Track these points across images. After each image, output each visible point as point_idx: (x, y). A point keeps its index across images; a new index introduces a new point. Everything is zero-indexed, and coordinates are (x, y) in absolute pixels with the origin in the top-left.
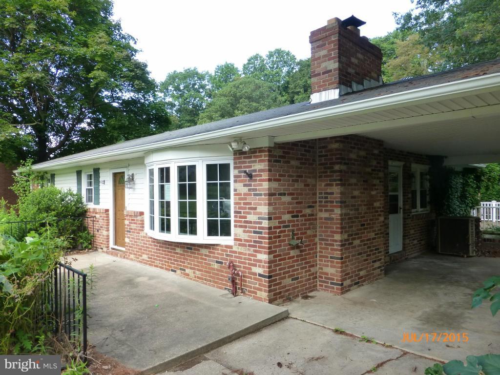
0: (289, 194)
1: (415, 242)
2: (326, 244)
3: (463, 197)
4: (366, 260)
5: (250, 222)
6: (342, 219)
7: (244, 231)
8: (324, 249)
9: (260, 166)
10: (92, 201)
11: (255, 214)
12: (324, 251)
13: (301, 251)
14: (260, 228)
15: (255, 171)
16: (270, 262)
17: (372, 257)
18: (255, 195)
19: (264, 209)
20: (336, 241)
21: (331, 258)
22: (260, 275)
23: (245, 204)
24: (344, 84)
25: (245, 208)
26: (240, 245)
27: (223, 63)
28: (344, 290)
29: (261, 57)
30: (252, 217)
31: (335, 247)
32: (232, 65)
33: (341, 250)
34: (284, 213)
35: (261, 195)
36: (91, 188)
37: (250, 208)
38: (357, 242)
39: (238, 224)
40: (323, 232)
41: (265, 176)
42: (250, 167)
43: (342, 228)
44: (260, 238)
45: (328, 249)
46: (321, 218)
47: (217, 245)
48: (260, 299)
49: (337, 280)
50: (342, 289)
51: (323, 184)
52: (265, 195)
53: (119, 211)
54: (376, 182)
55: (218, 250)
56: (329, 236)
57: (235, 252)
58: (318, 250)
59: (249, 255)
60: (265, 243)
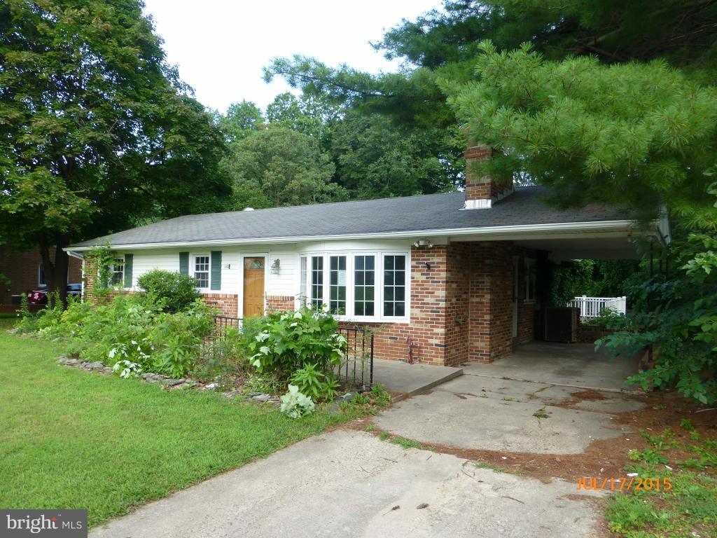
0: (456, 282)
1: (526, 330)
2: (477, 324)
3: (561, 291)
4: (502, 338)
5: (428, 304)
6: (491, 303)
7: (421, 311)
8: (474, 327)
9: (439, 260)
10: (207, 286)
11: (432, 297)
12: (475, 329)
13: (461, 328)
14: (437, 308)
15: (433, 263)
16: (446, 334)
17: (506, 336)
18: (432, 282)
19: (442, 293)
20: (486, 320)
21: (481, 334)
22: (436, 345)
23: (421, 289)
24: (493, 195)
25: (423, 293)
26: (416, 322)
27: (240, 101)
28: (491, 360)
29: (293, 97)
30: (429, 300)
31: (485, 325)
32: (253, 105)
33: (490, 328)
34: (453, 297)
35: (439, 282)
36: (206, 272)
37: (427, 293)
38: (498, 322)
39: (415, 305)
40: (475, 313)
41: (443, 267)
42: (429, 260)
43: (490, 310)
44: (437, 315)
45: (478, 327)
46: (473, 302)
47: (391, 324)
48: (436, 364)
49: (486, 352)
50: (490, 359)
51: (475, 274)
52: (443, 282)
53: (251, 296)
54: (509, 273)
55: (393, 327)
56: (479, 317)
57: (412, 329)
58: (470, 328)
59: (426, 330)
60: (442, 320)
